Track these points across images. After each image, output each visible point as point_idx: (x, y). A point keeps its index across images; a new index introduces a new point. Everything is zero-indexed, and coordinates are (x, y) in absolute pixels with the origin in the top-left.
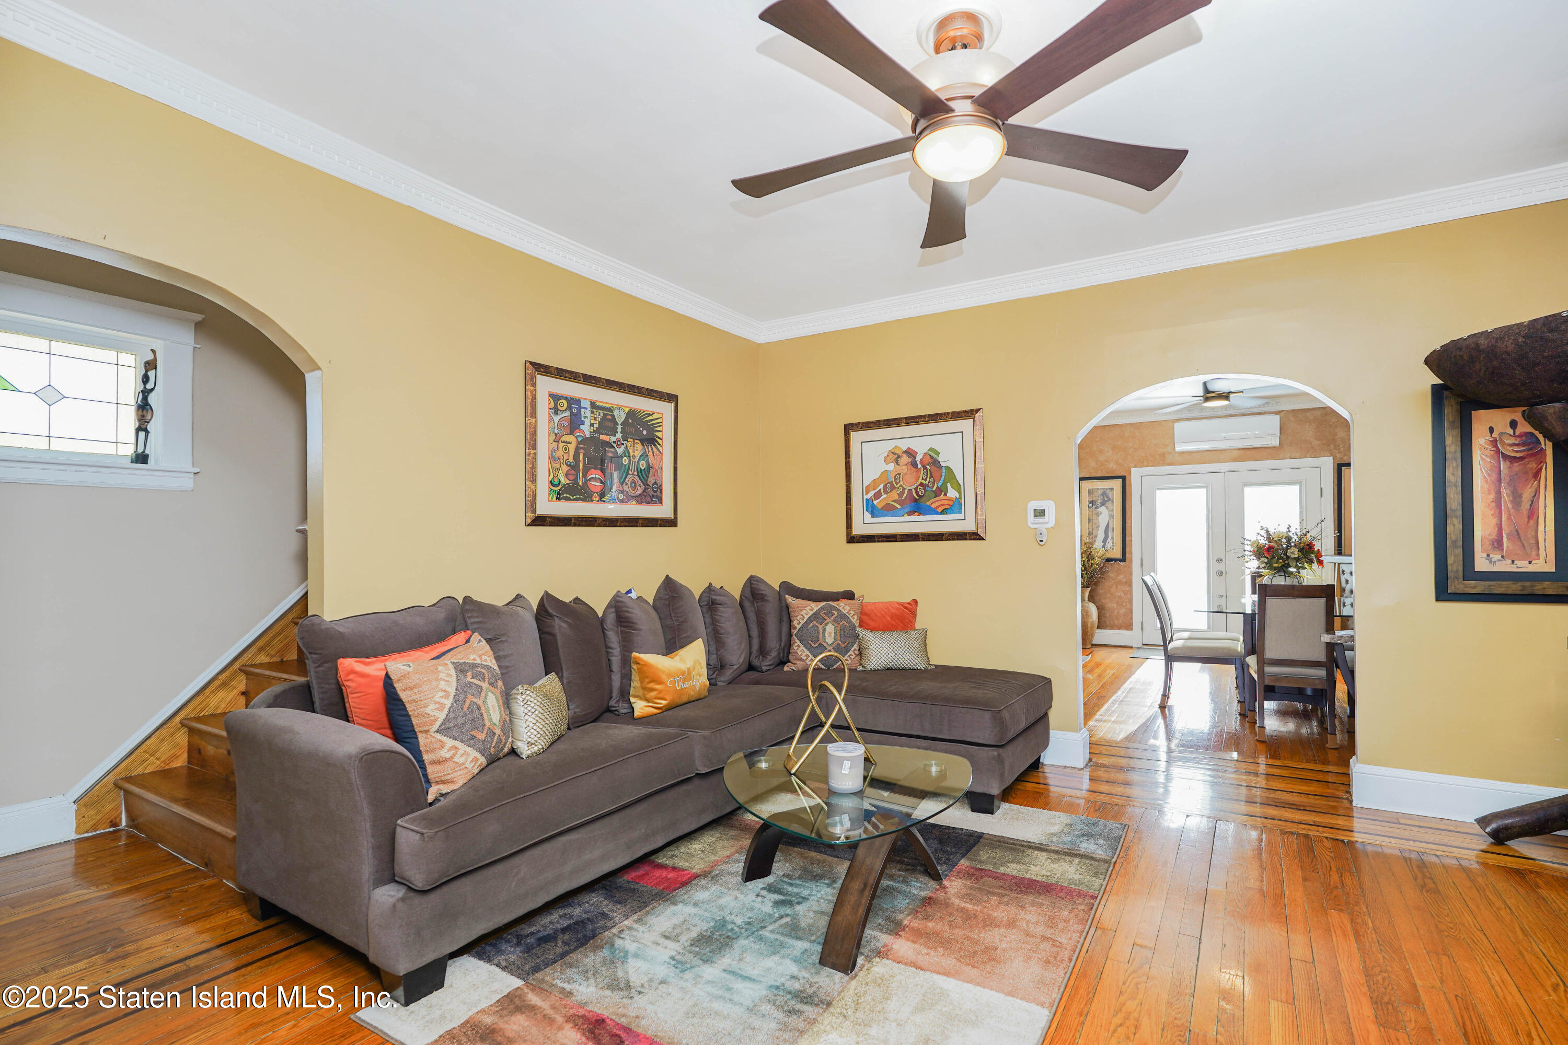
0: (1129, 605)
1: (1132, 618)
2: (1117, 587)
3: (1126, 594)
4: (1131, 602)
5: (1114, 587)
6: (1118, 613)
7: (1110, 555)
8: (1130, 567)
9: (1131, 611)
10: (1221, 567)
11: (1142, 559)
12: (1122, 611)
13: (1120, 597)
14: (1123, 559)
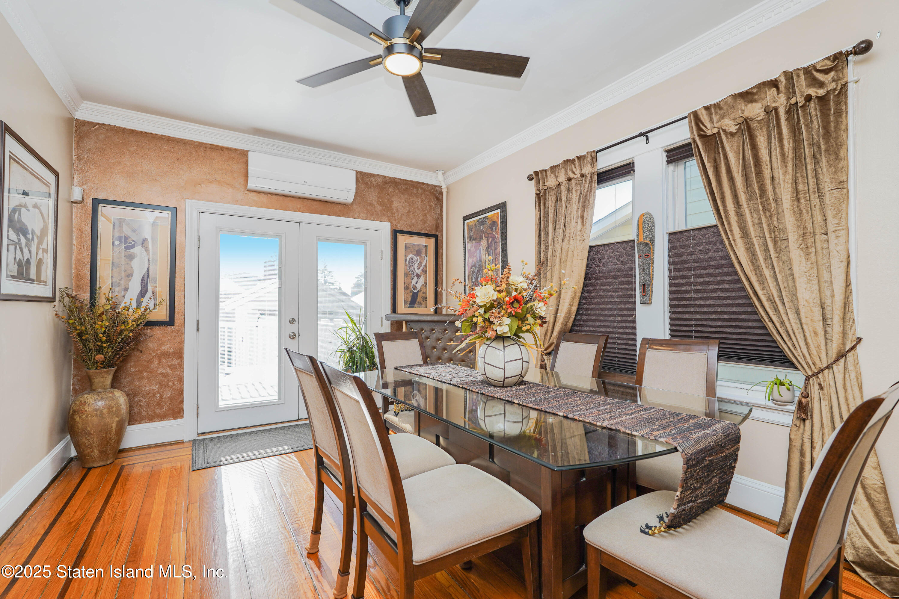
0: (178, 385)
1: (182, 402)
2: (160, 361)
3: (173, 368)
4: (181, 380)
5: (156, 361)
6: (161, 397)
7: (153, 316)
8: (180, 332)
9: (181, 392)
10: (294, 328)
11: (198, 321)
12: (168, 393)
13: (164, 375)
14: (171, 322)
